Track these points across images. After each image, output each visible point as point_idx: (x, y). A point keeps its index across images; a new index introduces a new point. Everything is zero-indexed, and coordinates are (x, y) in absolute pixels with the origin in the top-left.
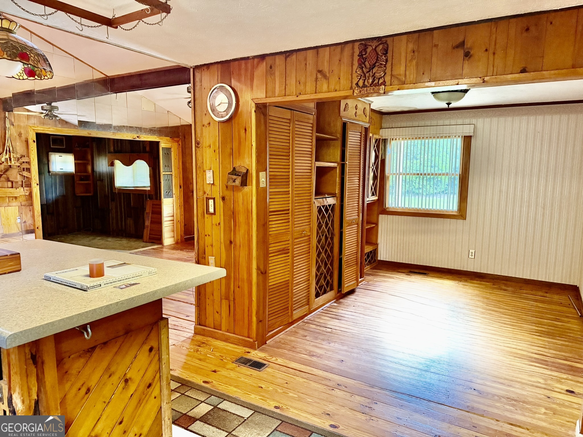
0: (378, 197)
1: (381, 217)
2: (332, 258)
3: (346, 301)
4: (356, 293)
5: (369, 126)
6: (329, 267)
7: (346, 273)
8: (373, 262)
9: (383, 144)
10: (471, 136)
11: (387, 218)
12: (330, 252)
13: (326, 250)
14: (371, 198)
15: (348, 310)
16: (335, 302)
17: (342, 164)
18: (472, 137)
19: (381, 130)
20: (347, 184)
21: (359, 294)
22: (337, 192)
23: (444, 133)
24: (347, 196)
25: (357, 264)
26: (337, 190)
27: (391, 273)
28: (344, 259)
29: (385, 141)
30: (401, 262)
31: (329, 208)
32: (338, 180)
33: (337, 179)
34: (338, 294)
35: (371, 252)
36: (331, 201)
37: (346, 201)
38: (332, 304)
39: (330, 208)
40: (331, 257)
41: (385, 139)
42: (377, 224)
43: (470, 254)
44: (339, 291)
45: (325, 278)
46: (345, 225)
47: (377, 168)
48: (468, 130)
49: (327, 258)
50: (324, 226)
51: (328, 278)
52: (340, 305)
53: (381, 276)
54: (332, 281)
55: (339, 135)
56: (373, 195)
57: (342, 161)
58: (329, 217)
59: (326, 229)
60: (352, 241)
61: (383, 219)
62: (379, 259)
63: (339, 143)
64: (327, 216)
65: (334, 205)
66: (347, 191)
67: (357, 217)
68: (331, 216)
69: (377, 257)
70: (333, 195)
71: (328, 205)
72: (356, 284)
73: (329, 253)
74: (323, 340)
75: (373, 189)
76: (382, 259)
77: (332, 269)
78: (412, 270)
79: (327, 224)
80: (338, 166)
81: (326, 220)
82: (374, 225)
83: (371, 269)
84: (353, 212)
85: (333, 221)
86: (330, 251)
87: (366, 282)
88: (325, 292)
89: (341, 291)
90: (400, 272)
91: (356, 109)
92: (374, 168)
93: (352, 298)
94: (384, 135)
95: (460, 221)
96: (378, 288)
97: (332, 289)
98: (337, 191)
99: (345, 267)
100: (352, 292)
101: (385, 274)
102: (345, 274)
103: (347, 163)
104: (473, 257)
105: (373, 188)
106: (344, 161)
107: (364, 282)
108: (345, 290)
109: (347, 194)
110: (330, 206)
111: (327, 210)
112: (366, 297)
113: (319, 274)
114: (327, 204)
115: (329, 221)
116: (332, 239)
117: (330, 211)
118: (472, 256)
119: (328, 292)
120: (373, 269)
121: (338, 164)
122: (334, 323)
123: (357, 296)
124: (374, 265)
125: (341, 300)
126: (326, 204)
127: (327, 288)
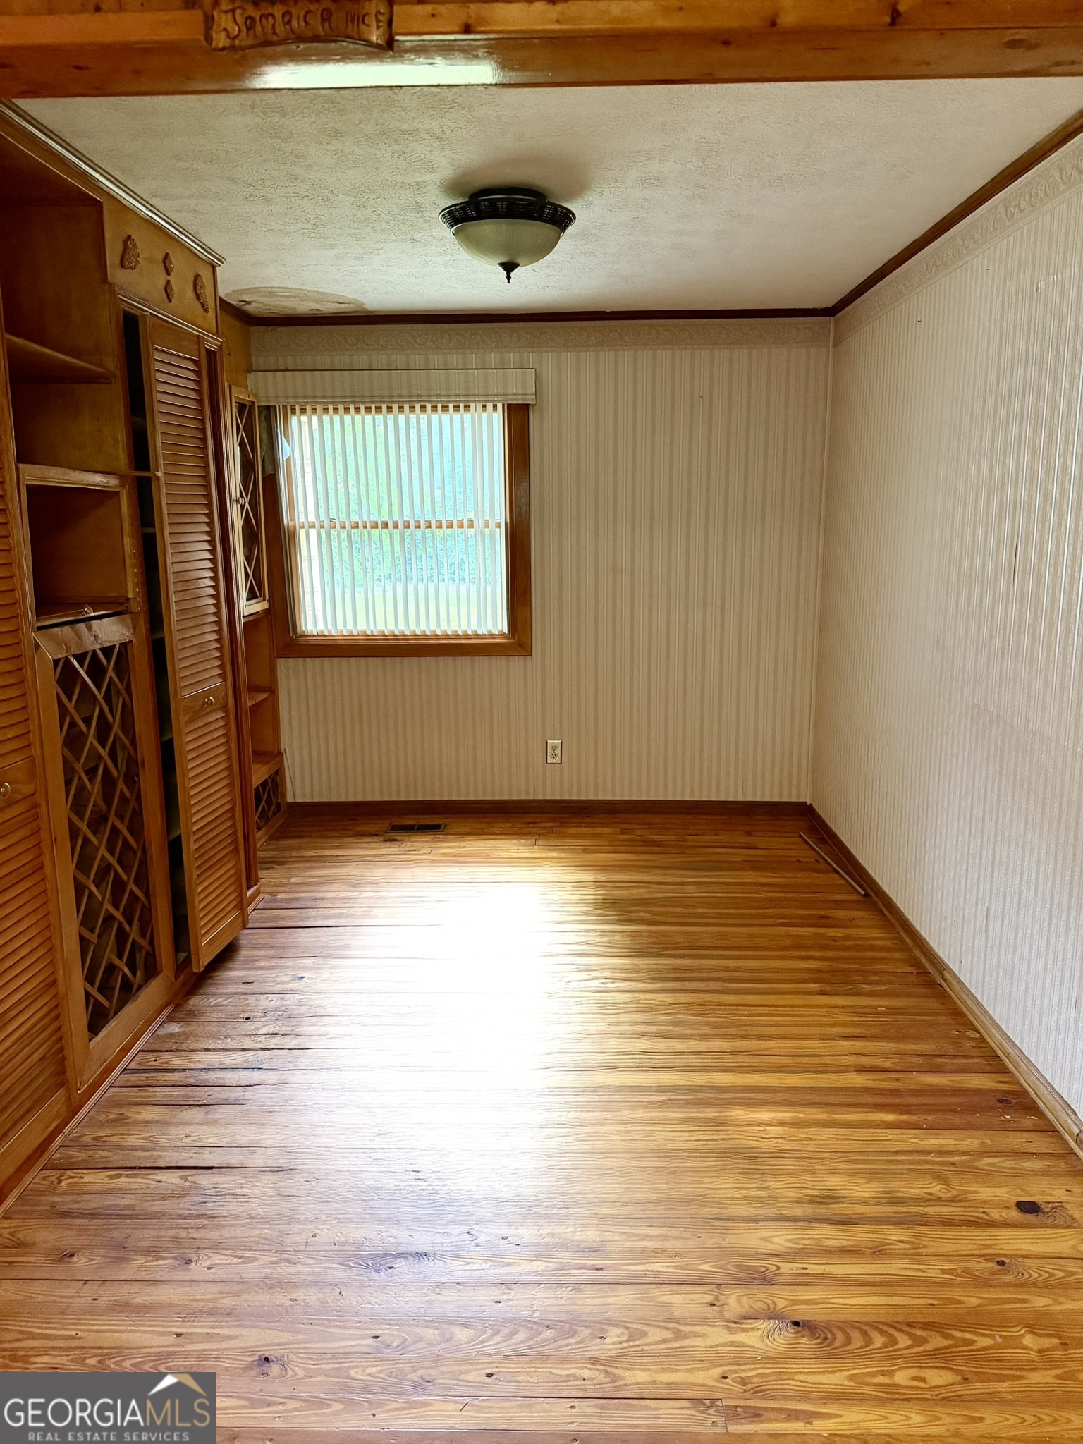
0: (269, 601)
1: (283, 665)
2: (139, 854)
3: (213, 1001)
4: (244, 953)
5: (221, 347)
6: (131, 891)
7: (203, 895)
8: (274, 814)
9: (264, 424)
10: (527, 406)
11: (305, 669)
12: (132, 833)
13: (115, 831)
14: (247, 608)
15: (229, 1044)
16: (170, 1019)
17: (138, 478)
18: (531, 408)
19: (251, 376)
20: (169, 561)
21: (255, 953)
22: (130, 595)
23: (452, 392)
24: (174, 607)
25: (236, 850)
26: (130, 586)
27: (336, 842)
28: (190, 848)
29: (269, 413)
30: (360, 798)
31: (105, 662)
32: (129, 544)
33: (127, 541)
34: (181, 980)
35: (264, 784)
36: (110, 631)
37: (175, 627)
38: (162, 1032)
39: (109, 660)
40: (135, 853)
41: (268, 408)
42: (272, 690)
43: (550, 752)
44: (183, 966)
45: (122, 936)
46: (179, 718)
47: (254, 504)
48: (519, 387)
49: (120, 861)
50: (92, 739)
51: (134, 934)
52: (193, 1027)
53: (308, 859)
54: (152, 943)
55: (112, 363)
56: (252, 595)
57: (137, 469)
58: (107, 697)
59: (104, 747)
60: (213, 772)
61: (290, 673)
62: (290, 799)
63: (115, 395)
64: (100, 696)
65: (124, 645)
66: (172, 589)
67: (219, 682)
68: (119, 692)
69: (284, 795)
70: (117, 608)
71: (102, 650)
72: (240, 920)
73: (125, 839)
74: (154, 1251)
75: (251, 577)
76: (299, 800)
77: (147, 895)
78: (397, 822)
79: (104, 729)
80: (122, 485)
81: (102, 712)
82: (265, 696)
83: (271, 838)
84: (201, 667)
85: (127, 713)
86: (130, 830)
87: (267, 896)
88: (128, 993)
89: (188, 961)
90: (363, 835)
91: (168, 274)
92: (247, 505)
93: (232, 981)
94: (262, 393)
95: (516, 663)
96: (313, 912)
97: (151, 971)
98: (133, 589)
99: (196, 873)
100: (228, 954)
101: (320, 853)
102: (197, 901)
103: (159, 474)
104: (558, 760)
105: (250, 573)
106: (148, 469)
107: (261, 896)
108: (204, 958)
109: (173, 598)
110: (107, 651)
111: (96, 671)
112: (282, 962)
113: (94, 938)
114: (97, 647)
115: (114, 719)
116: (132, 780)
117: (111, 673)
118: (554, 756)
119: (140, 987)
120: (278, 838)
121: (121, 477)
122: (188, 1130)
123: (250, 964)
124: (277, 822)
125: (194, 1002)
126: (91, 645)
127: (134, 974)
